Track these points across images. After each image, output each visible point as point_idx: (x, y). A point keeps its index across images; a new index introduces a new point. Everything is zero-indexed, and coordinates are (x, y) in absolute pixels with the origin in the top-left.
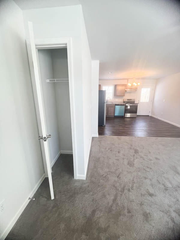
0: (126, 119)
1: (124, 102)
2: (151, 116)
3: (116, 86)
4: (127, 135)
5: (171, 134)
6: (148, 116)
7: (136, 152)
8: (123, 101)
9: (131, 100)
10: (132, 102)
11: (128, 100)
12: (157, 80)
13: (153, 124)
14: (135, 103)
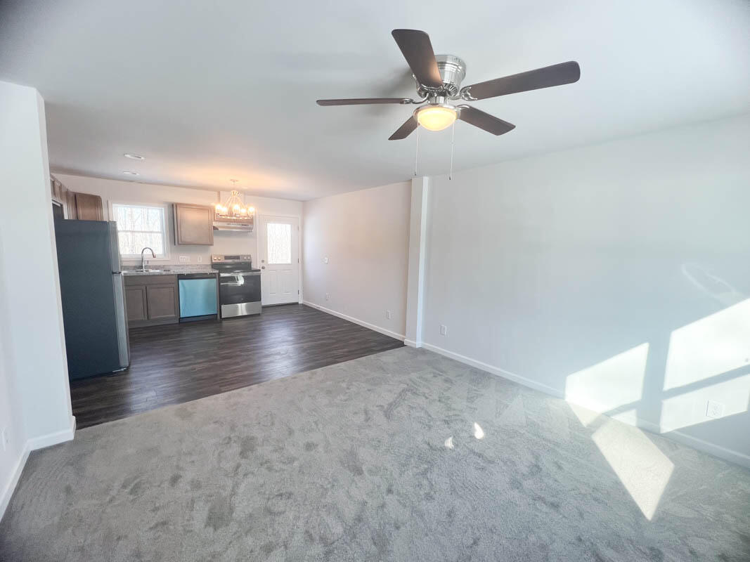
0: (225, 323)
1: (214, 266)
2: (303, 305)
3: (173, 208)
4: (223, 389)
5: (346, 350)
6: (297, 304)
7: (247, 446)
8: (209, 263)
9: (238, 257)
10: (240, 263)
11: (226, 258)
12: (304, 205)
13: (306, 327)
14: (254, 266)
